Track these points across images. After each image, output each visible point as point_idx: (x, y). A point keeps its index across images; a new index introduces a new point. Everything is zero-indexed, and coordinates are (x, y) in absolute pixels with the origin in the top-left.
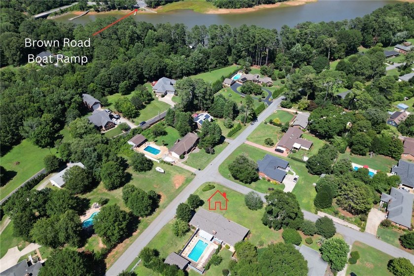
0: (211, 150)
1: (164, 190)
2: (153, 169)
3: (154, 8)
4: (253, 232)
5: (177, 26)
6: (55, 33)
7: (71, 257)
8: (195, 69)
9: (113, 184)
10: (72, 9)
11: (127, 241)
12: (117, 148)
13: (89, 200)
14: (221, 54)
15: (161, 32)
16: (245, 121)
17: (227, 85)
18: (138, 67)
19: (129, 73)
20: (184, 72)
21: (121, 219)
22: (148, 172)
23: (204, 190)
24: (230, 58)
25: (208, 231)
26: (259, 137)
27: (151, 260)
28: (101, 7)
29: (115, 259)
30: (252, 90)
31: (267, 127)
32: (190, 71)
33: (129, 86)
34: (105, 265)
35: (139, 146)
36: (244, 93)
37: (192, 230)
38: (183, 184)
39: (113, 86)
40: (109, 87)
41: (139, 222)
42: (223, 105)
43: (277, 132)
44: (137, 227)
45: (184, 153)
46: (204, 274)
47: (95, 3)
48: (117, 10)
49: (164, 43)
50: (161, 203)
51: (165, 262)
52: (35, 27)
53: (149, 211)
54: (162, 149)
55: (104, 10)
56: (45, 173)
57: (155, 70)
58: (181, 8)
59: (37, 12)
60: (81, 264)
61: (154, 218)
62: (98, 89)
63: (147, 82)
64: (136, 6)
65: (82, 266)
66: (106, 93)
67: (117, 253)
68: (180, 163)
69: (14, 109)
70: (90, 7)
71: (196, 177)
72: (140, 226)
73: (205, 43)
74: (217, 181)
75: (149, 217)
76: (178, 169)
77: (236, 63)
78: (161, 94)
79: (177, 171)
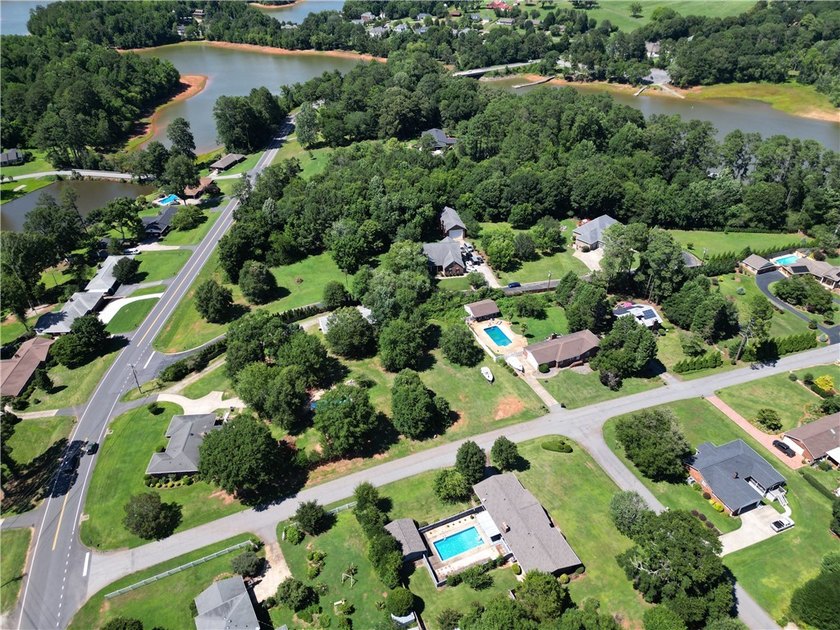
0: (613, 381)
1: (472, 411)
2: (477, 367)
3: (682, 88)
4: (592, 573)
5: (694, 125)
6: (465, 101)
7: (254, 435)
8: (688, 217)
9: (393, 361)
10: (526, 71)
11: (359, 461)
12: (442, 310)
13: (349, 372)
14: (768, 203)
15: (653, 132)
16: (740, 354)
17: (749, 269)
18: (564, 185)
19: (541, 191)
20: (659, 217)
21: (359, 417)
22: (466, 368)
23: (546, 447)
24: (793, 217)
25: (497, 521)
26: (752, 401)
27: (366, 508)
28: (577, 73)
29: (326, 478)
30: (806, 297)
31: (791, 388)
32: (677, 219)
33: (531, 214)
34: (305, 479)
35: (480, 319)
36: (782, 298)
37: (473, 503)
38: (513, 418)
39: (502, 207)
40: (495, 207)
41: (395, 441)
42: (696, 301)
43: (808, 408)
44: (388, 449)
45: (552, 364)
46: (440, 589)
47: (569, 65)
48: (605, 82)
49: (651, 153)
50: (450, 431)
51: (386, 527)
52: (441, 87)
53: (418, 431)
54: (517, 340)
55: (581, 79)
56: (321, 307)
57: (594, 197)
58: (746, 97)
59: (469, 66)
60: (259, 451)
61: (424, 449)
62: (474, 206)
63: (572, 217)
64: (647, 78)
65: (259, 456)
66: (486, 217)
67: (333, 471)
68: (532, 378)
69: (333, 200)
70: (560, 71)
71: (547, 417)
72: (394, 449)
73: (748, 173)
74: (585, 443)
75: (417, 443)
76: (522, 387)
77: (805, 233)
78: (583, 245)
79: (518, 389)
